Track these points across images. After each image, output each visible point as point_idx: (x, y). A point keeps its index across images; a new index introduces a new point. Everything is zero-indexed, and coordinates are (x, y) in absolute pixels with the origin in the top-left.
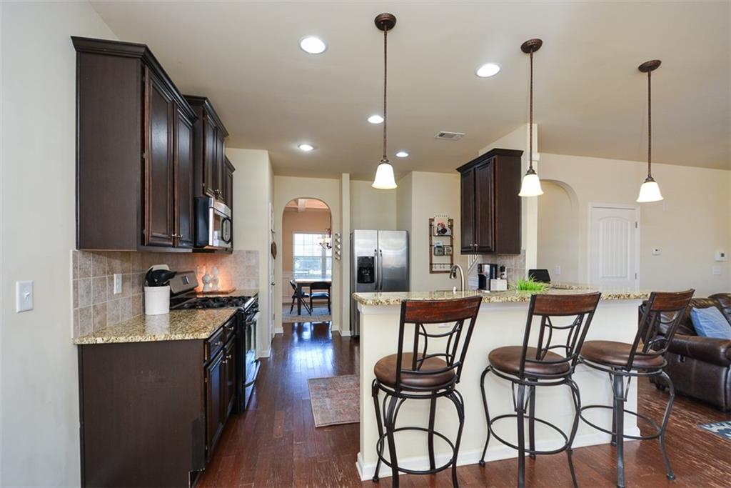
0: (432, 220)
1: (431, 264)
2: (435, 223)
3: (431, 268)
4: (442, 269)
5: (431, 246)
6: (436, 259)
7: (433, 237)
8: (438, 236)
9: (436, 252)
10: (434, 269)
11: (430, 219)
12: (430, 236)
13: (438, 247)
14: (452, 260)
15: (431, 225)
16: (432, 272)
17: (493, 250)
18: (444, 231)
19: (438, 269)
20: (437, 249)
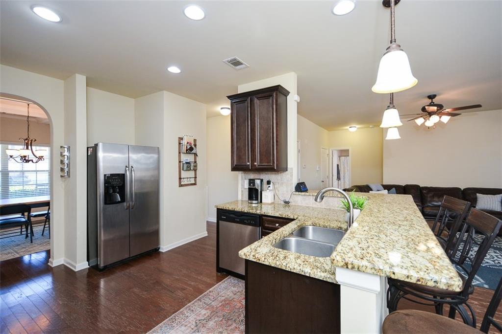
0: (181, 139)
1: (180, 178)
2: (184, 142)
3: (180, 182)
4: (189, 183)
5: (180, 162)
6: (184, 174)
7: (181, 154)
8: (187, 153)
9: (185, 169)
10: (182, 184)
11: (179, 138)
12: (180, 153)
13: (187, 163)
14: (196, 174)
15: (180, 144)
16: (181, 185)
17: (275, 168)
18: (191, 149)
19: (186, 183)
20: (185, 166)
